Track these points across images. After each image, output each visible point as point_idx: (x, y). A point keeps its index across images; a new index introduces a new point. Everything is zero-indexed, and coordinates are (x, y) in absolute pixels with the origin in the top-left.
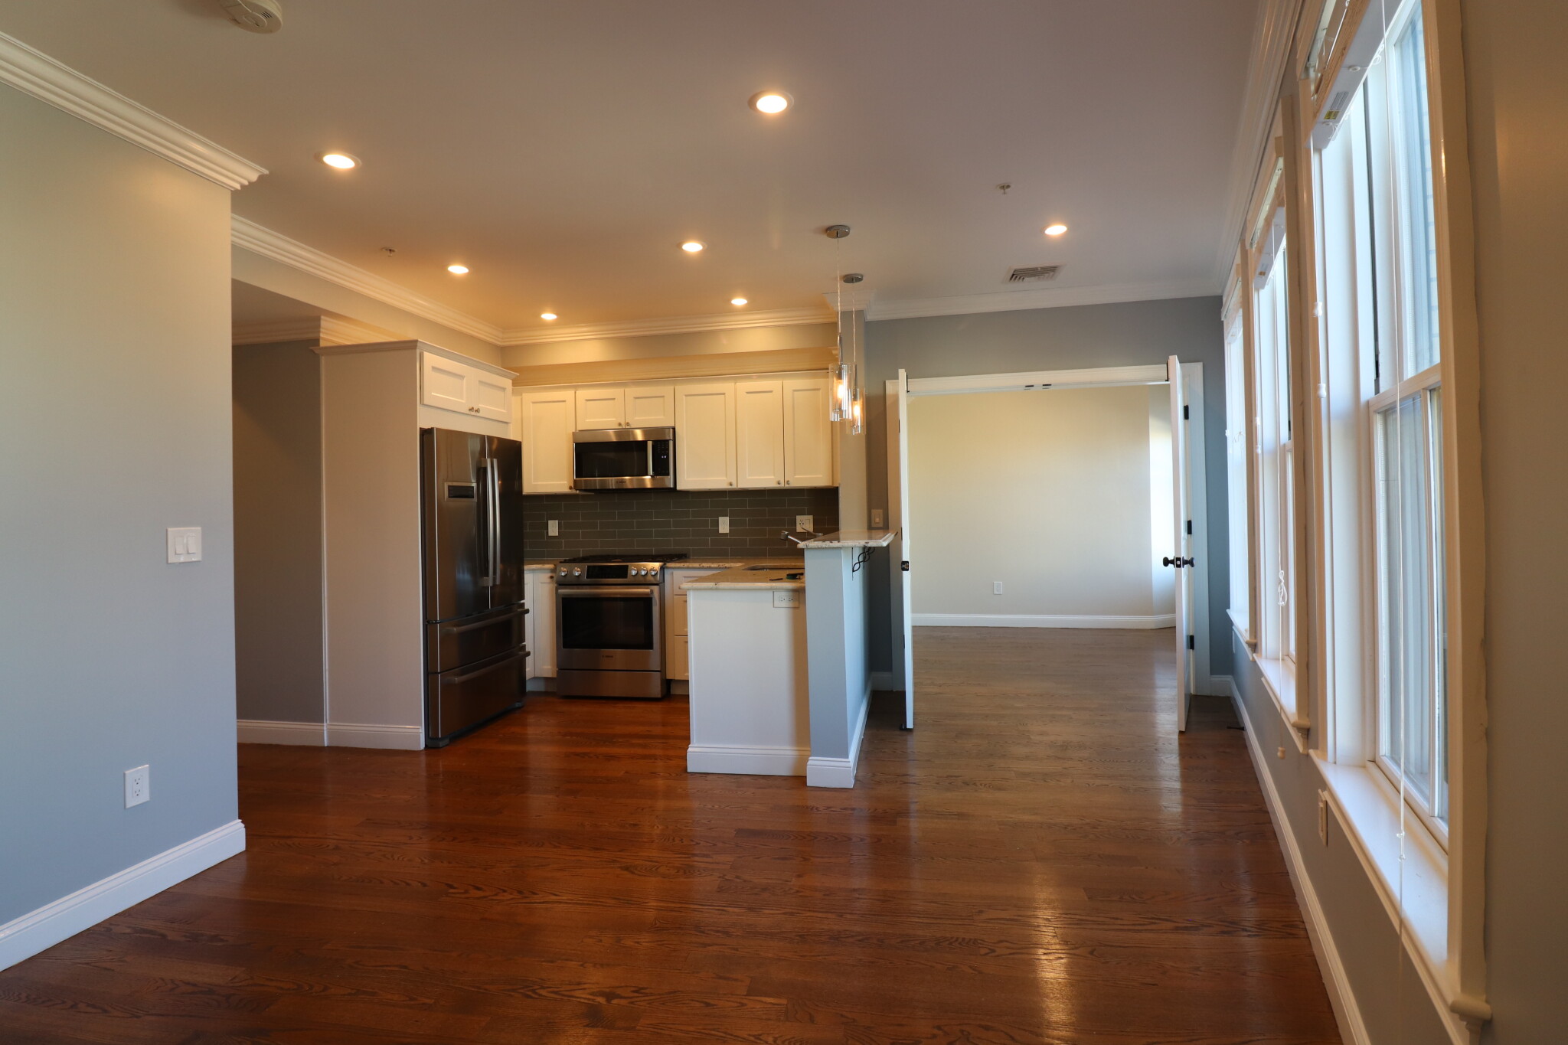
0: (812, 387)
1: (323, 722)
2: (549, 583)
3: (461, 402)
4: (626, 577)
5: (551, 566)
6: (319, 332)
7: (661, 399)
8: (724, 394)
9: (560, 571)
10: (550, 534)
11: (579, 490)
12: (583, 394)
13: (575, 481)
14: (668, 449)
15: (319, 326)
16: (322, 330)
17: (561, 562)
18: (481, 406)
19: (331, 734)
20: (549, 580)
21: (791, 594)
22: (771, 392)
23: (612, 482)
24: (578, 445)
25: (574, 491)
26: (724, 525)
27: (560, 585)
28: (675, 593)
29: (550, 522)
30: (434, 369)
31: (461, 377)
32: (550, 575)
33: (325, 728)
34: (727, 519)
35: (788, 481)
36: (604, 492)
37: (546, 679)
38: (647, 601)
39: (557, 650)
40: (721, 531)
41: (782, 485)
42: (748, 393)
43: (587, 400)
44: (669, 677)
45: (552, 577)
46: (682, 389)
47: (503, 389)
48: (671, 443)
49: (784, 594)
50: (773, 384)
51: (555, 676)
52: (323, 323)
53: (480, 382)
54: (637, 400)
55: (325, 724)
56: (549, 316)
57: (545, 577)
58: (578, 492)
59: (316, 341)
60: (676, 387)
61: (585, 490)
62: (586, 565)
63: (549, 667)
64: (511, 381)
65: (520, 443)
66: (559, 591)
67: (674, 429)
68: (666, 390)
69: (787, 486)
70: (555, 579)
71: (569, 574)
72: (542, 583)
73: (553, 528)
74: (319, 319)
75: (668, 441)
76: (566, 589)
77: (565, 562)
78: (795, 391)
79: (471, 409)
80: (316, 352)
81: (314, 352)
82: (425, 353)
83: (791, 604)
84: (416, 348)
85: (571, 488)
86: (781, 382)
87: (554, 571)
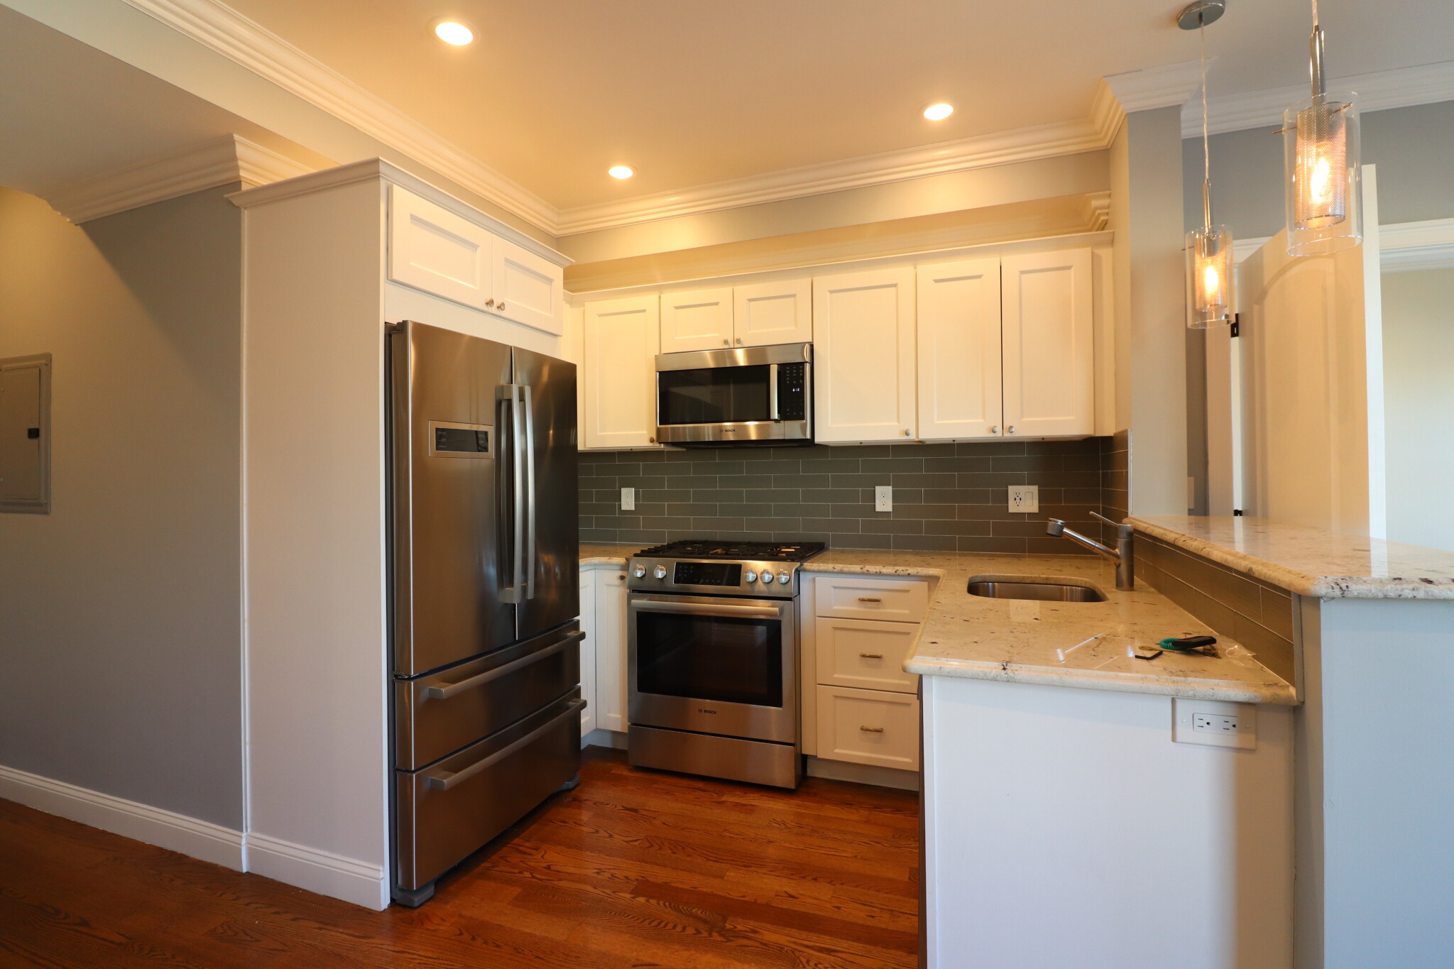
0: (1055, 265)
1: (242, 831)
2: (619, 586)
3: (472, 289)
4: (738, 584)
5: (622, 560)
6: (237, 168)
7: (792, 299)
8: (895, 285)
9: (635, 569)
10: (624, 507)
11: (665, 443)
12: (672, 298)
13: (658, 430)
14: (803, 378)
15: (234, 158)
16: (240, 163)
17: (636, 555)
18: (507, 300)
19: (253, 853)
20: (618, 582)
21: (1231, 710)
22: (979, 277)
23: (708, 431)
24: (661, 373)
25: (657, 446)
26: (884, 499)
27: (634, 591)
28: (817, 615)
29: (624, 491)
30: (415, 219)
31: (474, 247)
32: (620, 573)
33: (244, 842)
34: (889, 489)
35: (1011, 427)
36: (697, 447)
37: (614, 733)
38: (774, 626)
39: (630, 694)
40: (879, 508)
41: (999, 435)
42: (937, 281)
43: (677, 308)
44: (804, 752)
45: (622, 578)
46: (825, 282)
47: (550, 281)
48: (808, 367)
49: (1206, 710)
50: (985, 265)
51: (626, 731)
52: (240, 150)
53: (507, 260)
54: (752, 303)
55: (244, 834)
56: (621, 172)
57: (613, 576)
58: (662, 446)
59: (237, 184)
60: (815, 279)
61: (674, 444)
62: (674, 562)
63: (619, 716)
64: (561, 270)
65: (574, 366)
66: (634, 601)
67: (812, 346)
68: (800, 285)
69: (1007, 435)
70: (627, 580)
71: (648, 575)
72: (608, 585)
73: (628, 499)
74: (231, 143)
75: (803, 364)
76: (642, 598)
77: (644, 554)
78: (1023, 272)
79: (490, 303)
80: (236, 202)
81: (232, 204)
82: (396, 188)
83: (1232, 739)
84: (378, 177)
85: (652, 441)
86: (998, 259)
87: (625, 567)
